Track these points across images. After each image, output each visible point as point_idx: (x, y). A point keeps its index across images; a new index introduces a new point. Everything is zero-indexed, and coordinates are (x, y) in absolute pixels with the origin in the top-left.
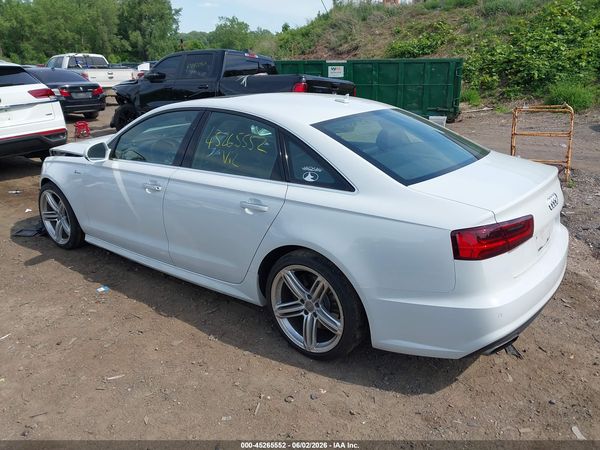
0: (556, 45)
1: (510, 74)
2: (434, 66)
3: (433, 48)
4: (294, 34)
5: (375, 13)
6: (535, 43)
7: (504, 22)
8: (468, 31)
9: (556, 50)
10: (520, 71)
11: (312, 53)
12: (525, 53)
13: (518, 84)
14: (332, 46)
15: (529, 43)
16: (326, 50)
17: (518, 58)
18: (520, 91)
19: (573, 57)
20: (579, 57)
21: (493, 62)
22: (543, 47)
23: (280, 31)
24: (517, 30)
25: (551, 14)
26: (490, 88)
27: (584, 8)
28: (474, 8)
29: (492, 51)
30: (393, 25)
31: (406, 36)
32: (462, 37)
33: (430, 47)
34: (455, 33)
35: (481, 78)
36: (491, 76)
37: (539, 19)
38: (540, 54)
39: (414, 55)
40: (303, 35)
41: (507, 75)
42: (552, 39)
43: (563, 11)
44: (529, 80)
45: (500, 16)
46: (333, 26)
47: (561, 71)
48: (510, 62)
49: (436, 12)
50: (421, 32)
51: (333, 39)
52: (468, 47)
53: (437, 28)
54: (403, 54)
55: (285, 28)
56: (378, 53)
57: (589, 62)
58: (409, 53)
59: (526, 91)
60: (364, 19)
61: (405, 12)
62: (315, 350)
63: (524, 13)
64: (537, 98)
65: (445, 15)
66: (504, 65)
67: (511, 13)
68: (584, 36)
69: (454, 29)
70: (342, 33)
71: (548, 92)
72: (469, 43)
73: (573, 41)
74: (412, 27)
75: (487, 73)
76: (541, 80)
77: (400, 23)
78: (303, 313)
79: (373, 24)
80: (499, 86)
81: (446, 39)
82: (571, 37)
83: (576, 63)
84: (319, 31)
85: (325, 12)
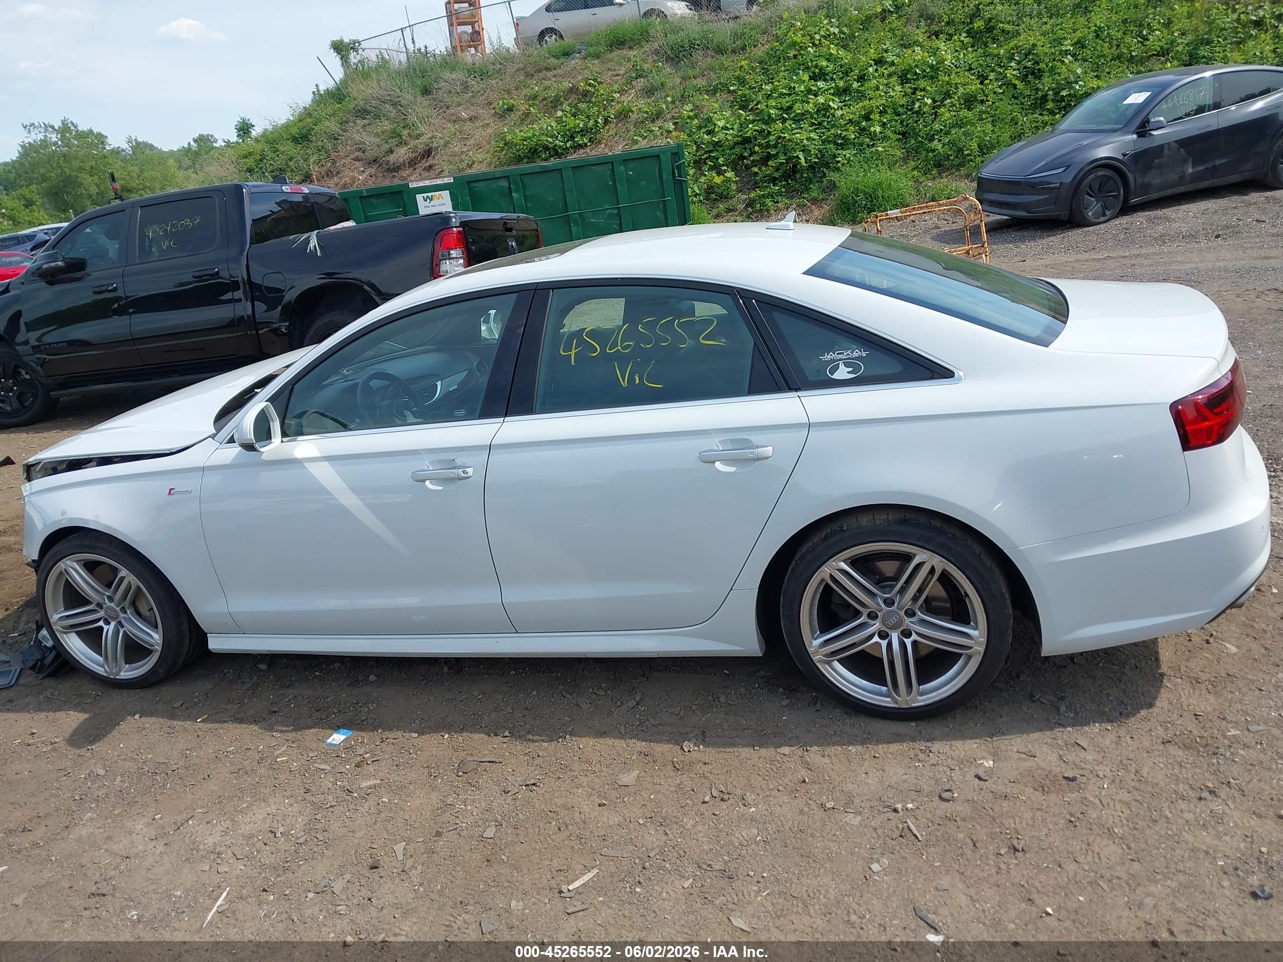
0: (821, 99)
1: (755, 163)
2: (631, 166)
3: (592, 134)
4: (272, 139)
5: (447, 75)
6: (786, 102)
7: (712, 69)
8: (649, 92)
9: (824, 109)
10: (769, 157)
11: (329, 174)
12: (769, 120)
13: (774, 181)
14: (370, 154)
15: (772, 103)
16: (358, 164)
17: (761, 132)
18: (780, 193)
19: (856, 118)
20: (867, 118)
21: (717, 145)
22: (798, 108)
23: (233, 138)
24: (742, 82)
25: (794, 44)
26: (724, 197)
27: (845, 30)
28: (647, 47)
29: (708, 125)
30: (493, 96)
31: (527, 115)
32: (642, 103)
33: (583, 132)
34: (626, 99)
35: (702, 179)
36: (720, 173)
37: (777, 57)
38: (797, 120)
39: (556, 152)
40: (295, 140)
41: (747, 167)
42: (809, 91)
43: (812, 38)
44: (791, 171)
45: (702, 60)
46: (362, 113)
47: (842, 146)
48: (746, 141)
49: (575, 62)
50: (556, 103)
51: (369, 140)
52: (659, 123)
53: (585, 94)
54: (533, 153)
55: (244, 129)
56: (480, 157)
57: (884, 125)
58: (546, 148)
59: (791, 193)
60: (426, 91)
61: (511, 69)
62: (921, 701)
63: (743, 48)
64: (815, 201)
65: (595, 65)
66: (738, 150)
67: (720, 50)
68: (862, 78)
69: (622, 92)
70: (387, 126)
71: (833, 186)
72: (657, 116)
73: (846, 91)
74: (535, 97)
75: (711, 169)
76: (812, 167)
77: (509, 92)
78: (876, 639)
79: (447, 99)
80: (739, 190)
81: (612, 112)
82: (841, 84)
83: (864, 129)
84: (332, 126)
85: (331, 84)
